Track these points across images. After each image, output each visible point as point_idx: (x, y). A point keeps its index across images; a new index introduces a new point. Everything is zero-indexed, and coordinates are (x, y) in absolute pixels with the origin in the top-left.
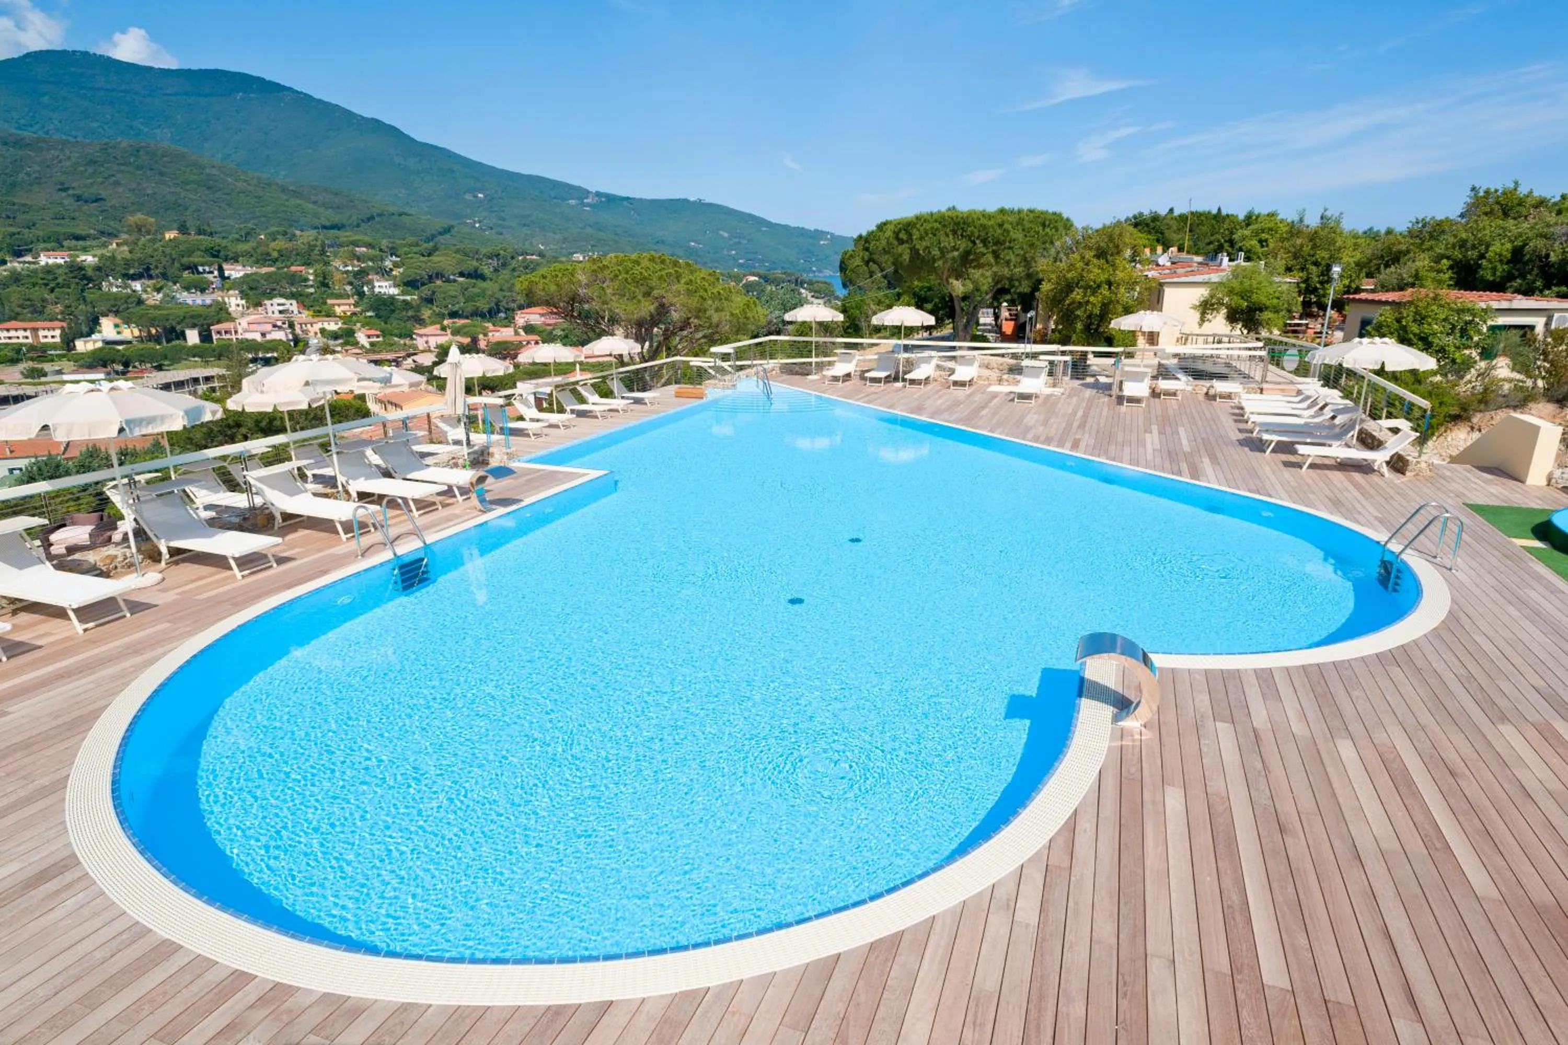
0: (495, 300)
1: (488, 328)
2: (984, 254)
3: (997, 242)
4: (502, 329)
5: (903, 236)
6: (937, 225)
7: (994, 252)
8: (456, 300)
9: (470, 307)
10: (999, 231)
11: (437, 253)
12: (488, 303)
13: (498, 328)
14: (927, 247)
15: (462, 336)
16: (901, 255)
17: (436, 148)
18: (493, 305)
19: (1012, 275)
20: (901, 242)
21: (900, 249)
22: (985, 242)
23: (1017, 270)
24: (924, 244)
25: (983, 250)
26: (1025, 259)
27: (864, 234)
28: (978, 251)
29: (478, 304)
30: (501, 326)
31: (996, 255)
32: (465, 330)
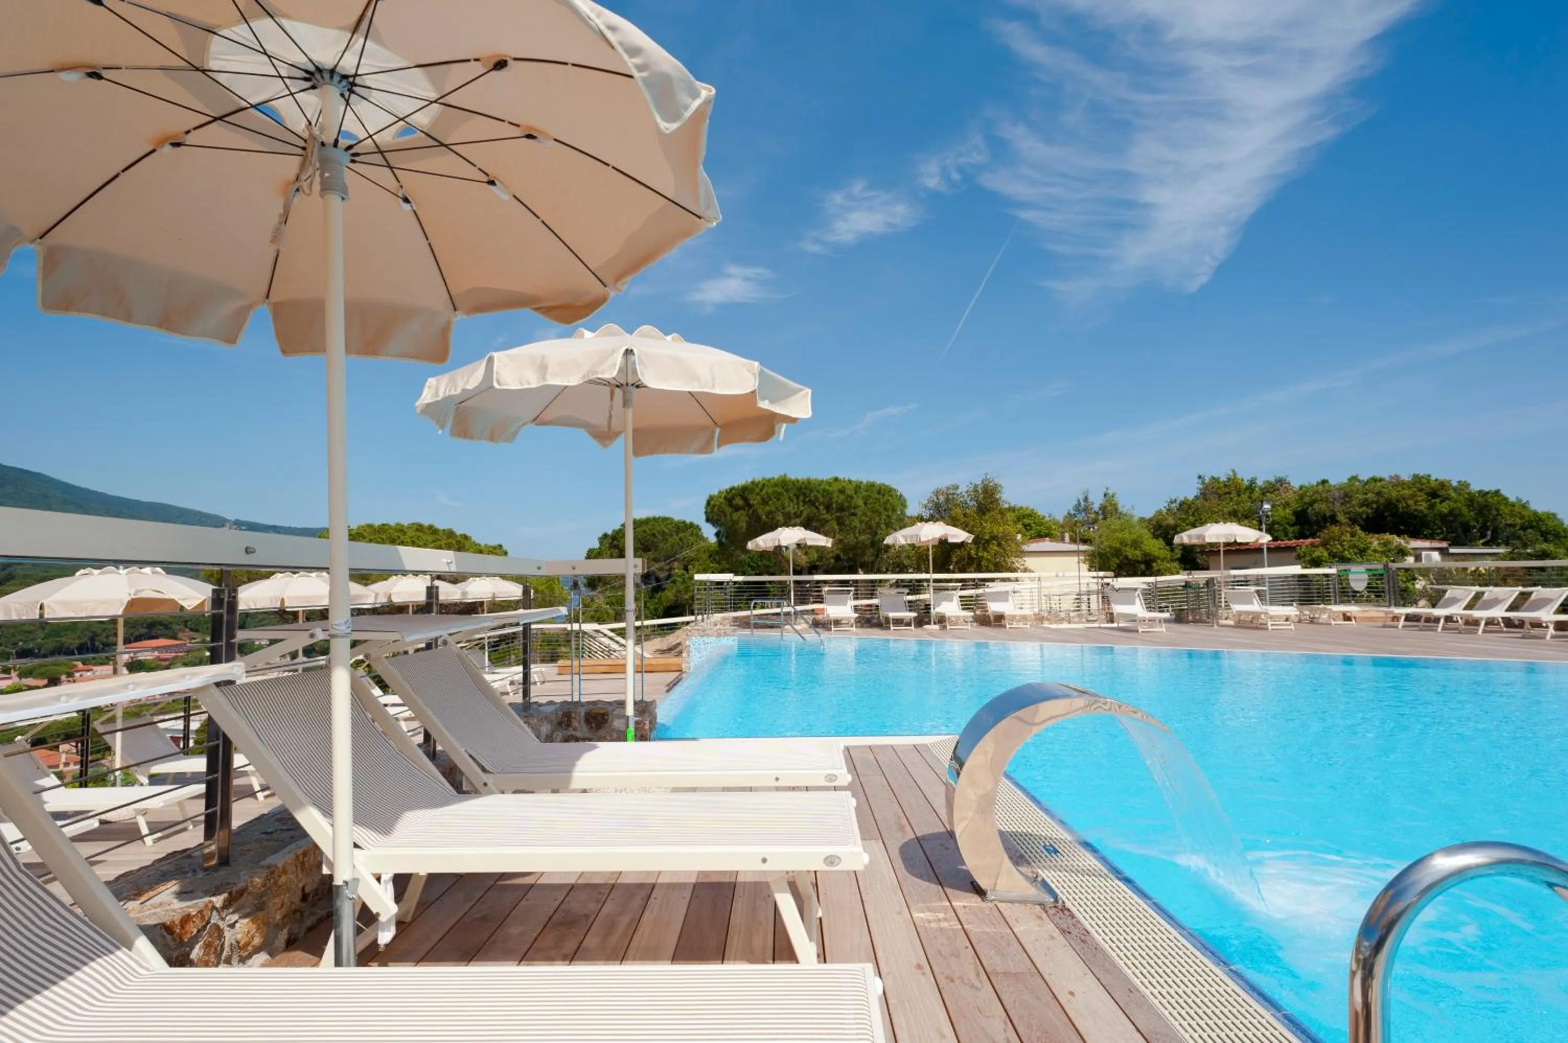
0: (90, 634)
1: (76, 666)
2: (827, 521)
3: (841, 509)
4: (95, 668)
5: (738, 501)
6: (779, 490)
7: (838, 519)
8: (32, 636)
9: (51, 644)
10: (842, 497)
11: (12, 582)
12: (79, 637)
13: (91, 667)
14: (771, 512)
15: (34, 678)
16: (737, 523)
17: (28, 472)
18: (85, 639)
19: (857, 543)
20: (737, 509)
21: (735, 516)
22: (828, 508)
23: (863, 537)
24: (768, 508)
25: (827, 516)
26: (870, 527)
27: (610, 532)
28: (821, 517)
29: (64, 639)
30: (95, 665)
31: (840, 522)
32: (43, 670)
